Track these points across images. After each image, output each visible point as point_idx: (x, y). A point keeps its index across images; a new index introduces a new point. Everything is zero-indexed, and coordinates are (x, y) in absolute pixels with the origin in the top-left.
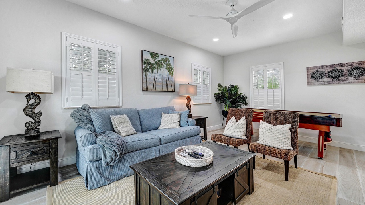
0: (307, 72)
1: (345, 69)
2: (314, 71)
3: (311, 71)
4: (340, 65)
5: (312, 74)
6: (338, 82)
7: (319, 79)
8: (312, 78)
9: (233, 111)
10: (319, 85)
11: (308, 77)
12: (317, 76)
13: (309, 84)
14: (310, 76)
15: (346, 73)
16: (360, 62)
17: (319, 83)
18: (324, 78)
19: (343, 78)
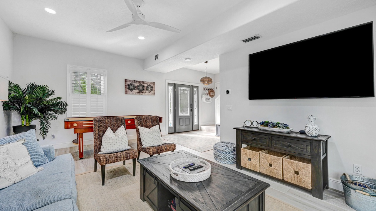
0: (126, 83)
1: (145, 85)
2: (130, 83)
3: (128, 83)
4: (143, 82)
5: (129, 85)
6: (142, 93)
7: (132, 90)
8: (129, 88)
9: (101, 121)
10: (132, 94)
11: (126, 88)
12: (131, 87)
13: (126, 93)
14: (127, 87)
15: (145, 88)
16: (151, 82)
17: (133, 93)
18: (135, 89)
19: (144, 91)
